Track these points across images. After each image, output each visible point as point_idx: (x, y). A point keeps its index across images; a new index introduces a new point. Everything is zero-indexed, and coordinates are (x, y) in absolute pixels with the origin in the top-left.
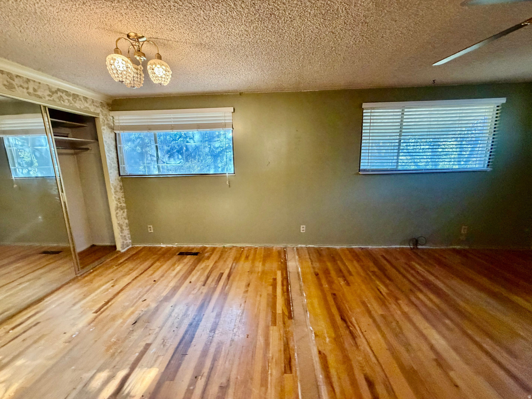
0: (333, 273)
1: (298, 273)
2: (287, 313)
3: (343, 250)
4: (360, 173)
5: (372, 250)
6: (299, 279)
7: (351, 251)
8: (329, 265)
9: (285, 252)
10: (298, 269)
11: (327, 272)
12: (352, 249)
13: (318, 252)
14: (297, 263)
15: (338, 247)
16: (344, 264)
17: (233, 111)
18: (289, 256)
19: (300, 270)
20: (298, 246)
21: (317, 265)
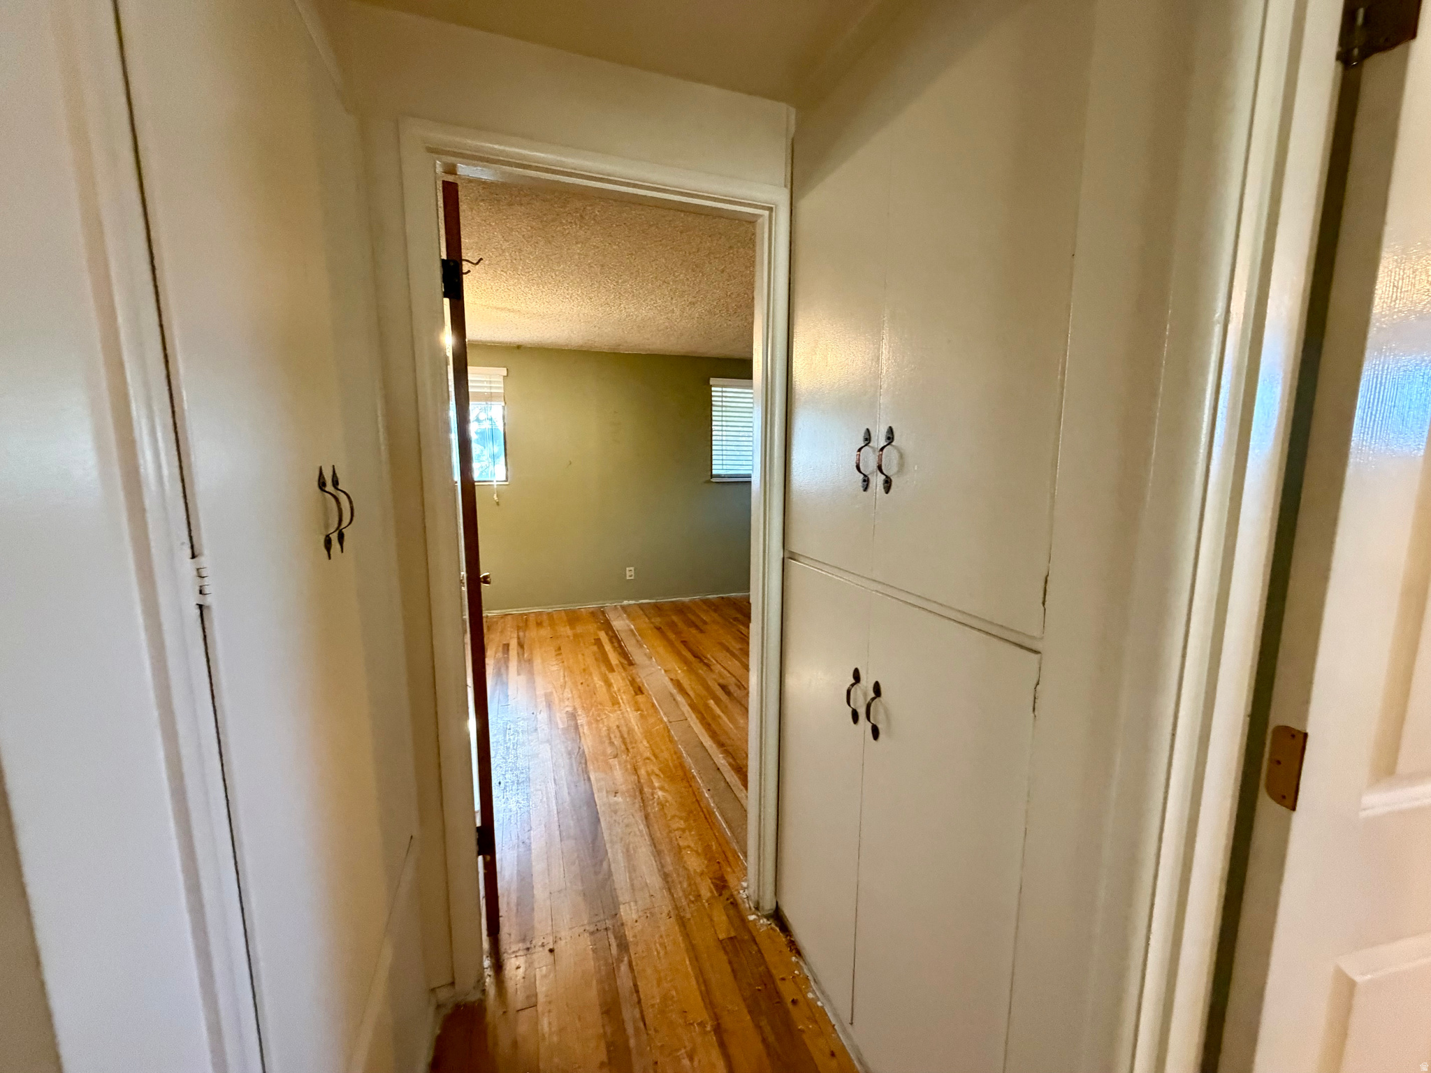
0: (681, 625)
1: (632, 631)
2: (625, 662)
3: (694, 602)
4: (713, 480)
5: (735, 599)
6: (634, 635)
7: (705, 602)
8: (675, 618)
9: (603, 613)
10: (628, 626)
11: (672, 625)
12: (708, 599)
13: (658, 608)
14: (627, 621)
15: (686, 599)
16: (698, 616)
17: (505, 374)
18: (611, 616)
19: (632, 627)
20: (622, 604)
21: (657, 620)
